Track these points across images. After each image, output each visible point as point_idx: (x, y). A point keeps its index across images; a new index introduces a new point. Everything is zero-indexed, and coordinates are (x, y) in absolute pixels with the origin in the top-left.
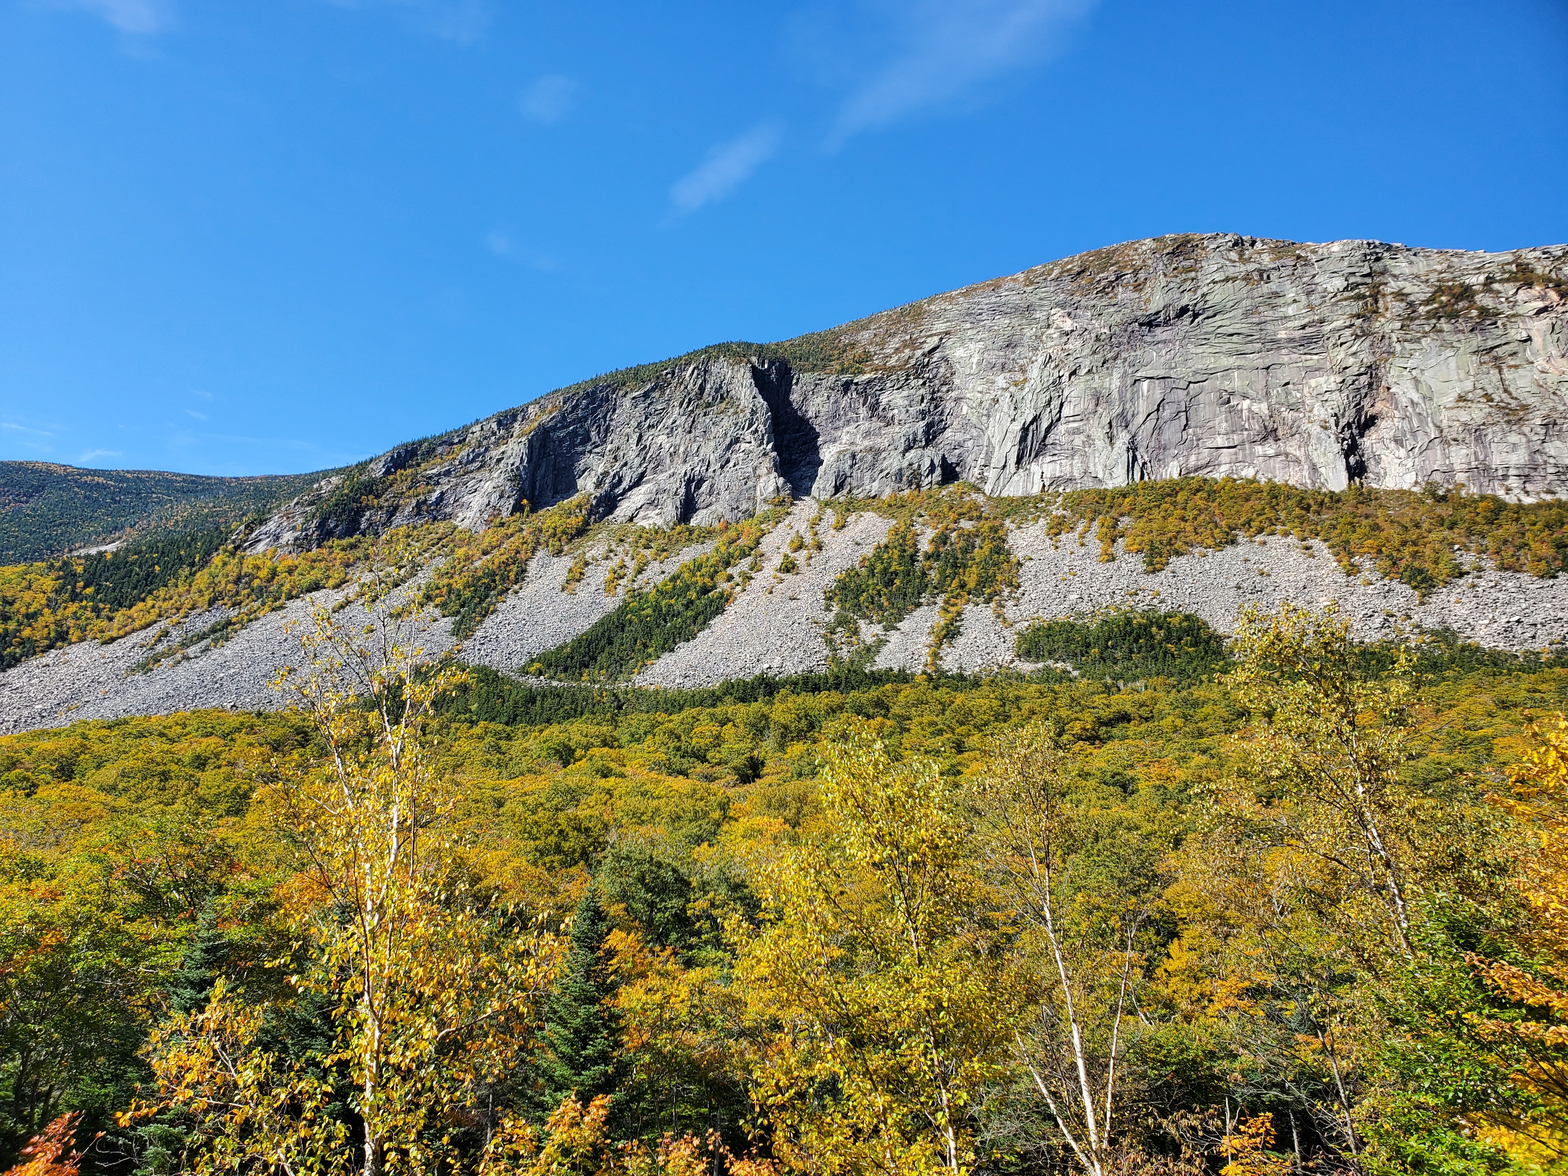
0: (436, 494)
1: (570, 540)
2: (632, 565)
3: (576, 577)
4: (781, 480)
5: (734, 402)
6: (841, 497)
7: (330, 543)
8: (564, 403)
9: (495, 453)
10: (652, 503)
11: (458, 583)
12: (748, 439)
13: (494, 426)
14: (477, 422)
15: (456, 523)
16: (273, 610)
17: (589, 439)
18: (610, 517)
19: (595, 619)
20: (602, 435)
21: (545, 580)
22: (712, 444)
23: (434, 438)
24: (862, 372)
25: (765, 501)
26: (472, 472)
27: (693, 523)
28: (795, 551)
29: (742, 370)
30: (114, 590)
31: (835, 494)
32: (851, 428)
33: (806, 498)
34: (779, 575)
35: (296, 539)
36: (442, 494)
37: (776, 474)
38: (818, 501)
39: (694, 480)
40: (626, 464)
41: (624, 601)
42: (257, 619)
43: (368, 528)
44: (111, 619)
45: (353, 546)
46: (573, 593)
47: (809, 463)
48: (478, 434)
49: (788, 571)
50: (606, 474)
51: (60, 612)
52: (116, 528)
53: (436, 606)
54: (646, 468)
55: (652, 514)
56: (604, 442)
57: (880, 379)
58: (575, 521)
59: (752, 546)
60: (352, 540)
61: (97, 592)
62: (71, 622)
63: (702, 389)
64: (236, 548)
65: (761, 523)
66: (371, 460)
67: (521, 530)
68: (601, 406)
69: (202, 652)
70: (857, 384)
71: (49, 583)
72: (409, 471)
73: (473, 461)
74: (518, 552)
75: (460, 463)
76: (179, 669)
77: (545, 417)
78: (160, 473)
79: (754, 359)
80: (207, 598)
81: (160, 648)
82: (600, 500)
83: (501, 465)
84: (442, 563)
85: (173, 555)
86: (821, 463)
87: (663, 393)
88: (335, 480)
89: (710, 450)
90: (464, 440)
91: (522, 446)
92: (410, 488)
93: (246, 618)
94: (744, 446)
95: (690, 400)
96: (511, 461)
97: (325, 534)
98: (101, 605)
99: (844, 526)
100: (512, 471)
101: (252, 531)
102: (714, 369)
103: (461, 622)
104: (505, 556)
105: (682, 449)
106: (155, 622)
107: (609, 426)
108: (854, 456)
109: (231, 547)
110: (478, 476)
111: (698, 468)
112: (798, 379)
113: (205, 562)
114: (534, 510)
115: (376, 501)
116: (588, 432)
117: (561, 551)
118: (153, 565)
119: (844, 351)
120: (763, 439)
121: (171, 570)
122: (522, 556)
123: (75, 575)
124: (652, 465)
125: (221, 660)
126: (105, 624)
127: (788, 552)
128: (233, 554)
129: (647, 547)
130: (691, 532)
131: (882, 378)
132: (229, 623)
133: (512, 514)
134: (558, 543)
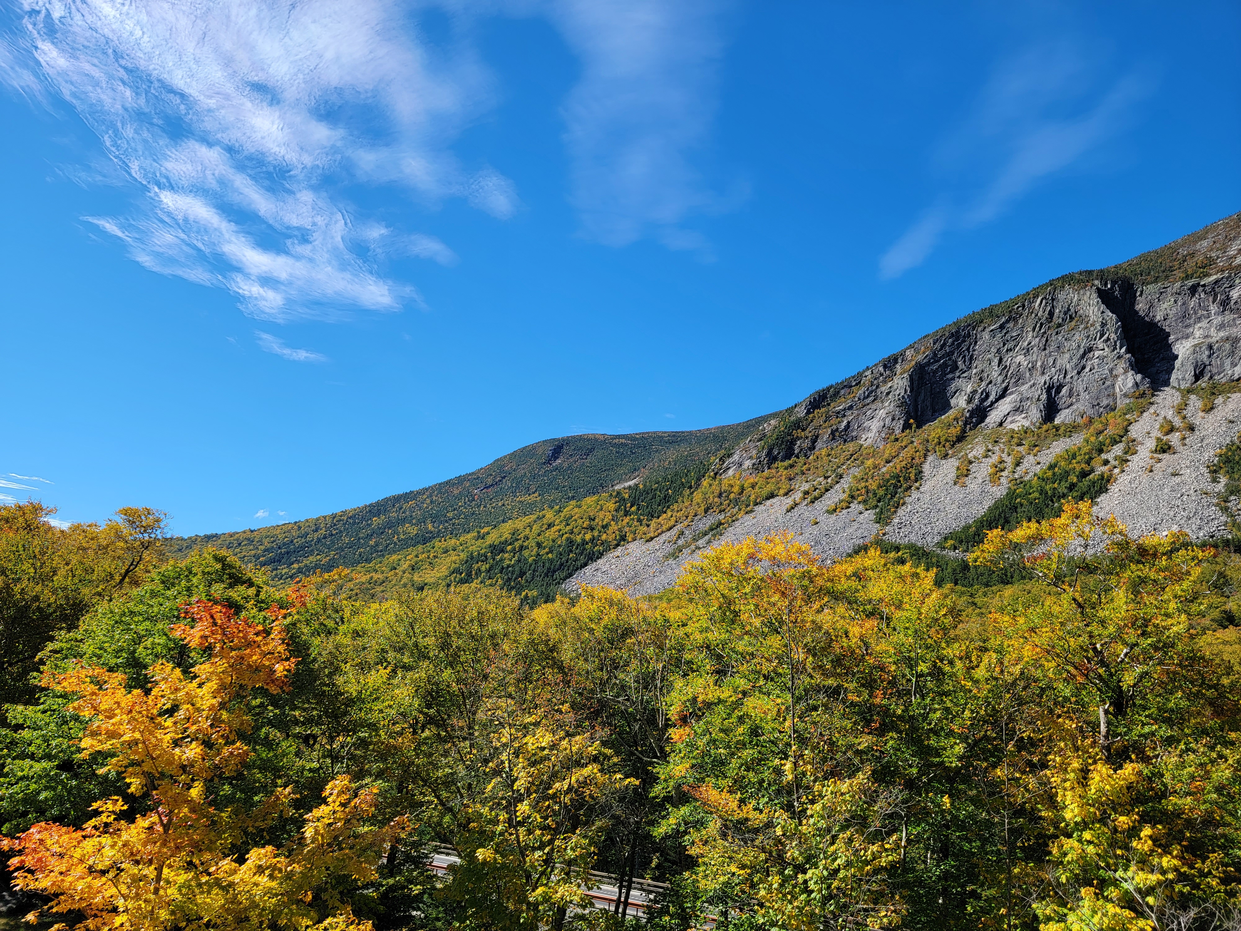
0: (845, 423)
1: (953, 446)
2: (1010, 460)
3: (963, 474)
4: (1139, 377)
5: (1083, 319)
6: (1203, 383)
7: (776, 465)
8: (934, 344)
9: (884, 389)
10: (1017, 410)
11: (873, 485)
12: (1101, 346)
13: (881, 369)
14: (868, 368)
15: (861, 442)
16: (747, 513)
17: (957, 368)
18: (983, 425)
19: (988, 504)
20: (967, 363)
21: (939, 478)
22: (1067, 356)
23: (837, 384)
24: (1207, 275)
25: (1125, 395)
26: (868, 404)
27: (1057, 421)
28: (1167, 434)
29: (1088, 293)
30: (647, 507)
31: (1196, 381)
32: (1204, 324)
33: (1166, 388)
34: (1155, 455)
35: (754, 464)
36: (849, 423)
37: (1133, 372)
38: (1178, 390)
39: (1053, 387)
40: (991, 382)
41: (1009, 488)
42: (737, 520)
43: (800, 452)
44: (648, 526)
45: (792, 466)
46: (964, 486)
47: (1163, 359)
48: (870, 376)
49: (1164, 452)
50: (974, 392)
51: (620, 523)
52: (635, 470)
53: (860, 503)
54: (1009, 383)
55: (1019, 418)
56: (970, 368)
57: (1227, 278)
58: (955, 431)
59: (1122, 434)
60: (791, 462)
61: (638, 509)
62: (627, 529)
63: (1051, 314)
64: (716, 474)
65: (1125, 414)
66: (796, 406)
67: (912, 442)
68: (964, 341)
69: (707, 543)
70: (1204, 286)
71: (611, 506)
72: (823, 410)
73: (868, 396)
74: (913, 459)
75: (859, 399)
76: (695, 555)
77: (920, 357)
79: (1097, 282)
80: (703, 508)
81: (680, 542)
82: (972, 413)
83: (890, 397)
84: (857, 472)
85: (678, 482)
86: (1176, 357)
87: (1016, 322)
88: (773, 422)
89: (1064, 361)
90: (860, 382)
91: (904, 380)
92: (825, 422)
93: (730, 520)
94: (1097, 353)
95: (1042, 325)
96: (898, 392)
97: (772, 459)
98: (642, 517)
99: (1212, 408)
100: (899, 399)
101: (724, 462)
102: (1061, 296)
103: (881, 512)
104: (904, 463)
105: (1039, 364)
106: (674, 526)
107: (972, 355)
108: (1210, 347)
109: (712, 474)
110: (874, 406)
111: (1056, 377)
112: (1142, 292)
113: (698, 486)
114: (919, 427)
115: (803, 433)
116: (956, 362)
117: (947, 455)
118: (667, 490)
119: (1184, 261)
120: (1115, 345)
121: (678, 492)
122: (917, 461)
123: (624, 500)
124: (1013, 380)
126: (645, 528)
127: (1159, 435)
128: (714, 478)
129: (1020, 444)
130: (1057, 428)
131: (1230, 276)
132: (720, 524)
133: (903, 431)
134: (943, 449)
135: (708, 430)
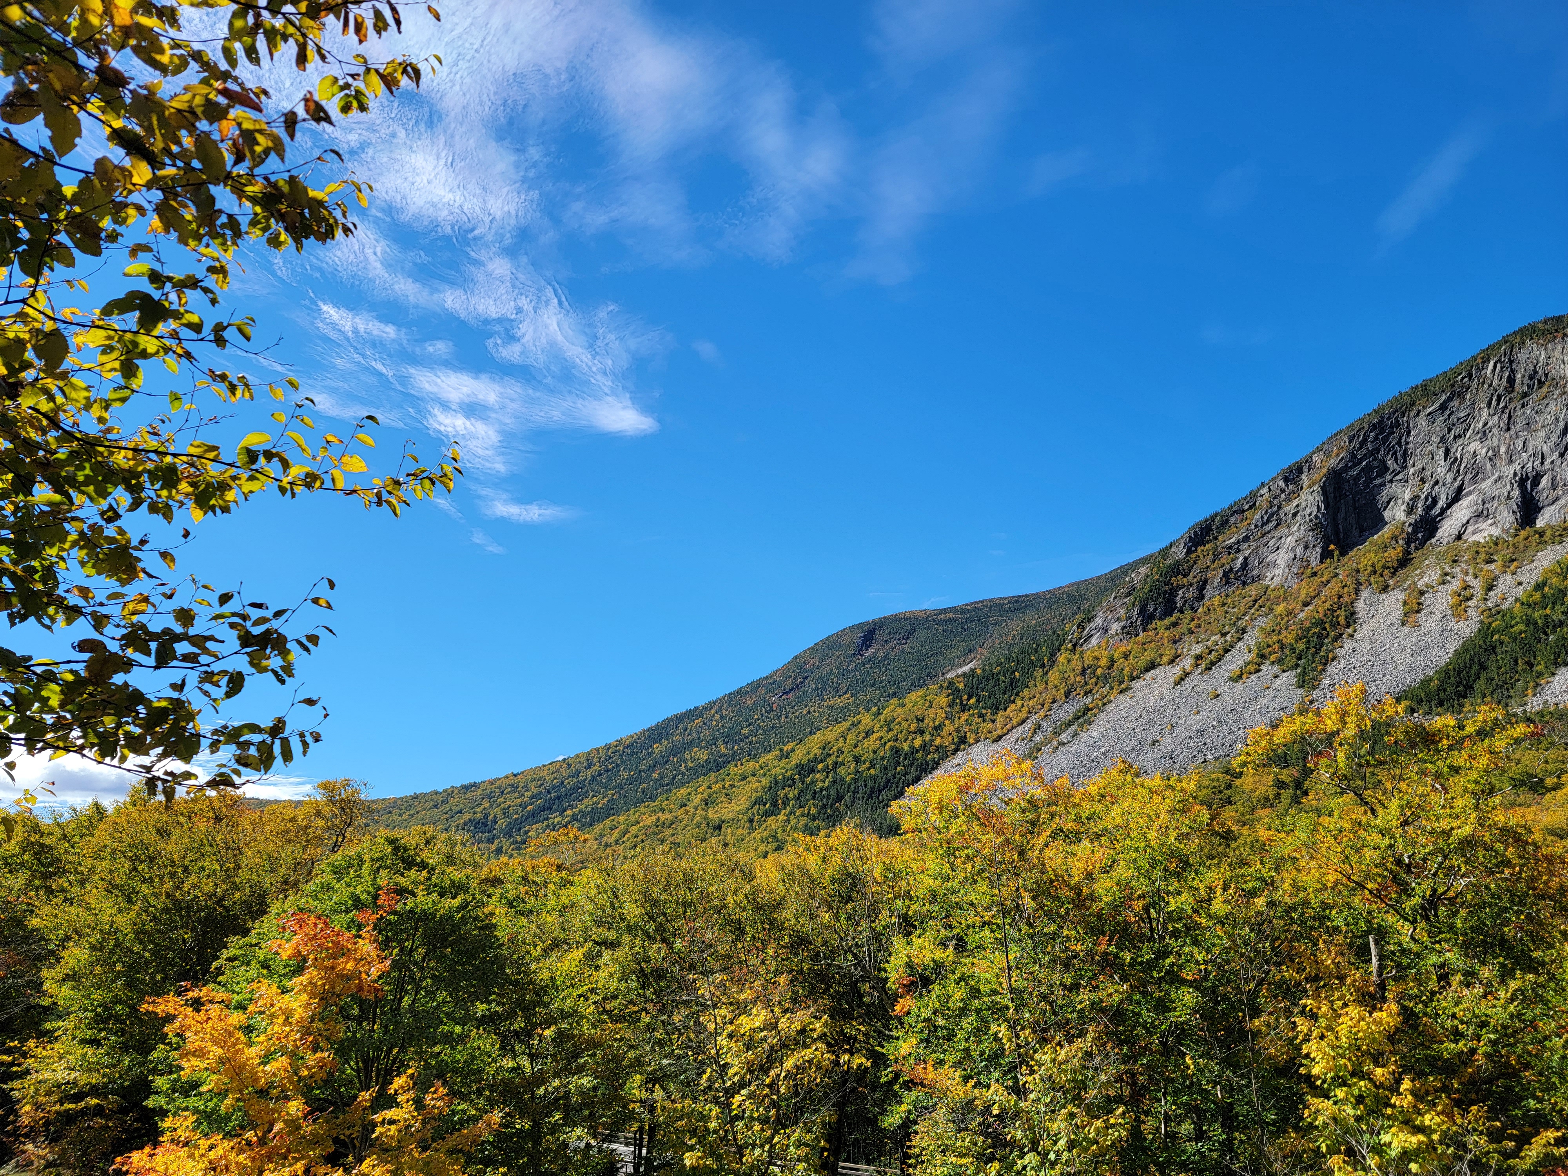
0: (1241, 560)
1: (1394, 574)
2: (1477, 585)
3: (1413, 609)
5: (1557, 382)
7: (1154, 625)
8: (1350, 441)
9: (1289, 509)
10: (1480, 515)
11: (1289, 638)
13: (1282, 484)
14: (1263, 485)
15: (1266, 583)
16: (1121, 692)
17: (1387, 469)
18: (1433, 541)
19: (1453, 646)
20: (1400, 461)
21: (1379, 618)
22: (1542, 434)
23: (1224, 510)
26: (1269, 532)
27: (1540, 523)
29: (1559, 347)
30: (990, 698)
35: (1124, 628)
36: (1246, 559)
39: (1527, 478)
40: (1437, 483)
41: (1482, 622)
42: (1110, 702)
43: (1184, 605)
44: (993, 721)
45: (1175, 624)
46: (1416, 625)
48: (1267, 495)
50: (1416, 498)
51: (956, 721)
52: (970, 650)
53: (1273, 663)
54: (1463, 480)
55: (1483, 525)
56: (1404, 467)
58: (1394, 554)
60: (1173, 619)
61: (978, 701)
62: (966, 728)
63: (1511, 381)
64: (1075, 646)
66: (1171, 545)
67: (1337, 575)
68: (1392, 433)
69: (1073, 737)
71: (943, 700)
72: (1208, 546)
73: (1268, 521)
74: (1340, 597)
75: (1256, 526)
76: (1059, 754)
77: (1332, 461)
78: (990, 600)
80: (1062, 691)
81: (1037, 739)
82: (1416, 526)
83: (1298, 518)
84: (1264, 622)
85: (1027, 661)
87: (1463, 399)
88: (1142, 570)
89: (1539, 442)
90: (1254, 504)
91: (1315, 494)
92: (1214, 561)
93: (1100, 703)
95: (1499, 397)
96: (1308, 511)
97: (1147, 618)
98: (984, 711)
100: (1311, 520)
101: (1084, 629)
102: (1522, 356)
103: (1304, 673)
104: (1328, 603)
105: (1503, 450)
106: (1028, 718)
107: (1406, 450)
109: (1070, 646)
110: (1277, 534)
111: (1530, 464)
113: (1053, 663)
114: (1343, 553)
115: (1185, 580)
116: (1384, 462)
117: (1387, 586)
118: (1013, 672)
121: (1028, 674)
122: (1346, 599)
123: (959, 691)
124: (1469, 476)
125: (1091, 741)
126: (990, 725)
128: (1073, 651)
129: (1489, 561)
130: (1541, 533)
132: (1088, 709)
133: (1322, 562)
134: (1381, 579)
135: (1059, 588)
